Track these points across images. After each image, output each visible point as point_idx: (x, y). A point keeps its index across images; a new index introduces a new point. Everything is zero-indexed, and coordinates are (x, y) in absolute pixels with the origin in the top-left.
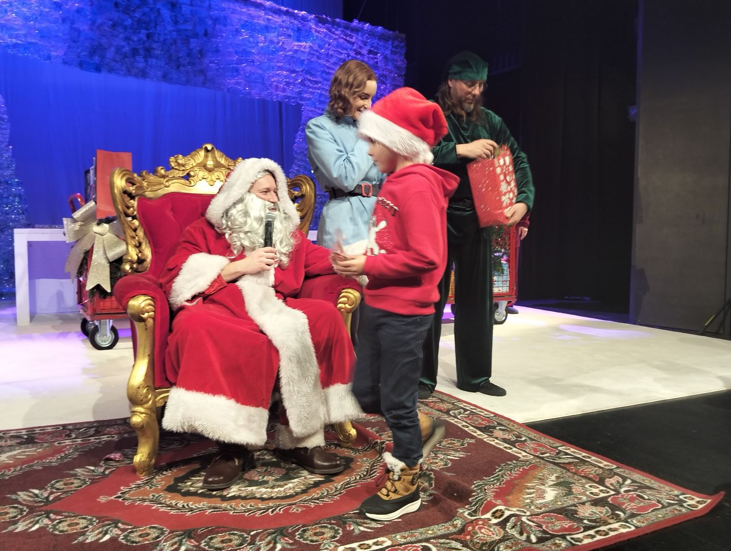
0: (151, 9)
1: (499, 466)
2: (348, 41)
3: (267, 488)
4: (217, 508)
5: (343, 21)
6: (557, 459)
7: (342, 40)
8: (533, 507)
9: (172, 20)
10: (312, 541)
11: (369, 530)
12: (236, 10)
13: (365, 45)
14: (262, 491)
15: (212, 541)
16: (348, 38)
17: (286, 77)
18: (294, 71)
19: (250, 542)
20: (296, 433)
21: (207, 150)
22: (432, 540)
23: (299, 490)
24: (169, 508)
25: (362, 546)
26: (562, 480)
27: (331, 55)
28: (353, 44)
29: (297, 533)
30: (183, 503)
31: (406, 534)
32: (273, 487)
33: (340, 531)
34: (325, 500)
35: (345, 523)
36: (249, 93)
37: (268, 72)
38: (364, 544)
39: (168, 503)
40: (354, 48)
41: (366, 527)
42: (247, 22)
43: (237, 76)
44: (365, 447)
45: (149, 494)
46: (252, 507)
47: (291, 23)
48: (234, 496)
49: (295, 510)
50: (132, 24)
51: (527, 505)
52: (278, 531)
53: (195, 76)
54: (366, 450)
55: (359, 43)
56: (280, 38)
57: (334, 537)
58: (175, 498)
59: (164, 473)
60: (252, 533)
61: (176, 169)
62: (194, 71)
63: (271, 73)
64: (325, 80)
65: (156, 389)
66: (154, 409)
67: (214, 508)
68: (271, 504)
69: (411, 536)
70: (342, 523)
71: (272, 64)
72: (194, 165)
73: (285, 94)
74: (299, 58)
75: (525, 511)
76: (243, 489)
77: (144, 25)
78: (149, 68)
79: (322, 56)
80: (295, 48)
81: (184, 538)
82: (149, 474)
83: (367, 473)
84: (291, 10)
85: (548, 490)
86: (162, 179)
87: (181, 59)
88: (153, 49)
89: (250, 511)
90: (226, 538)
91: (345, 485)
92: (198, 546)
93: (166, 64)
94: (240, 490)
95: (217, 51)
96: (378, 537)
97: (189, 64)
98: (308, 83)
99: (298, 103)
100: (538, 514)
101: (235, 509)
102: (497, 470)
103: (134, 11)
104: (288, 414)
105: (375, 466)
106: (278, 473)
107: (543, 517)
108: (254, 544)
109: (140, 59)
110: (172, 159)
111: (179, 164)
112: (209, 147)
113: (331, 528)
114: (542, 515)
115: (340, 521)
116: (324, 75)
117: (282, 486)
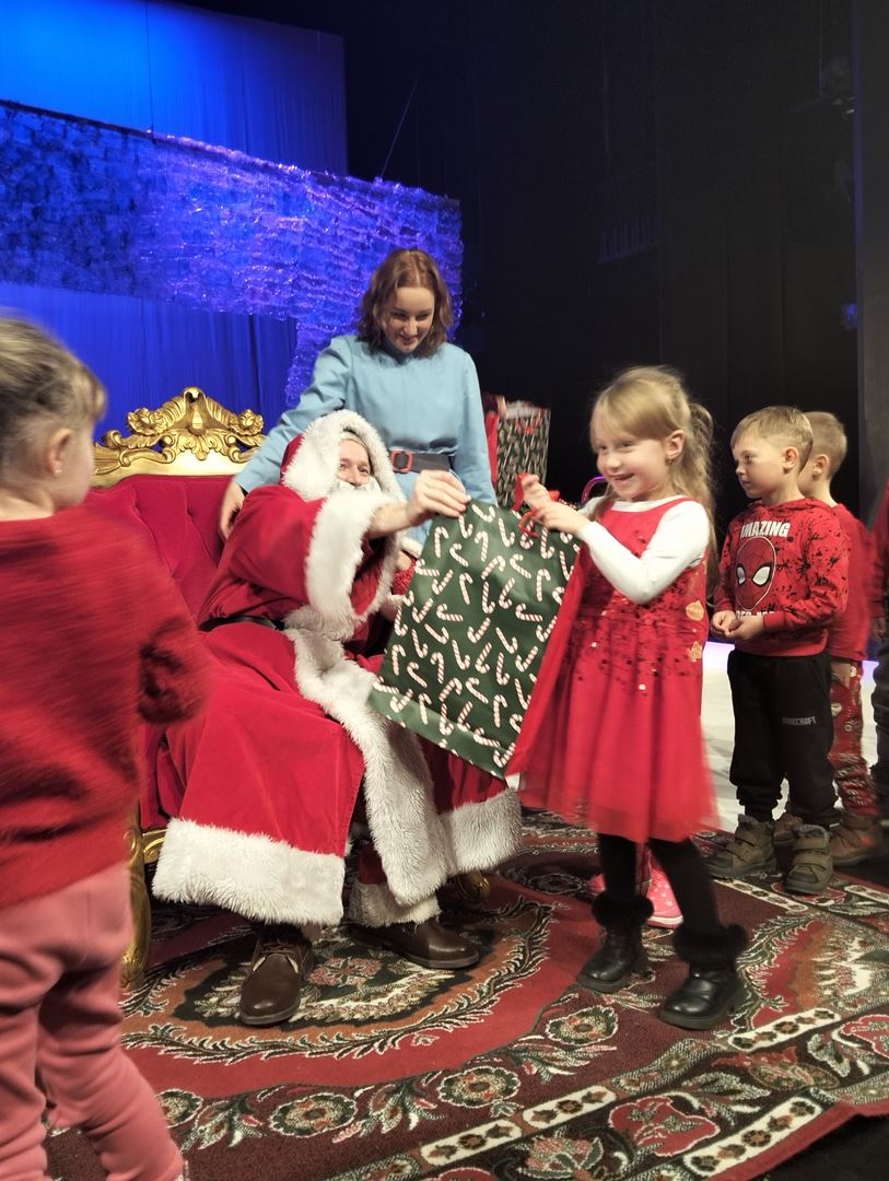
0: (39, 168)
1: (757, 928)
2: (367, 214)
3: (357, 1000)
4: (278, 1046)
5: (358, 181)
6: (849, 909)
7: (358, 212)
8: (840, 1004)
9: (75, 185)
10: (470, 1102)
11: (566, 1073)
12: (181, 166)
13: (396, 218)
14: (348, 1006)
15: (288, 1117)
16: (367, 209)
17: (268, 275)
18: (279, 265)
19: (359, 1111)
20: (400, 899)
21: (190, 399)
22: (685, 1083)
23: (414, 999)
24: (191, 1053)
25: (565, 1107)
26: (872, 948)
27: (341, 237)
28: (375, 217)
29: (439, 1089)
30: (212, 1041)
31: (635, 1075)
32: (367, 998)
33: (515, 1079)
34: (468, 1016)
35: (520, 1062)
36: (208, 304)
37: (237, 267)
38: (567, 1102)
39: (186, 1043)
40: (378, 224)
41: (560, 1068)
42: (199, 185)
43: (187, 275)
44: (507, 909)
45: (147, 1027)
46: (342, 1039)
47: (273, 185)
48: (303, 1018)
49: (420, 1042)
50: (8, 193)
51: (829, 1001)
52: (402, 1085)
53: (117, 278)
54: (511, 914)
55: (386, 216)
56: (256, 211)
57: (508, 1091)
58: (197, 1030)
59: (165, 981)
60: (357, 1094)
61: (139, 434)
62: (115, 269)
63: (244, 268)
64: (333, 277)
65: (143, 831)
66: (142, 869)
67: (273, 1046)
68: (374, 1033)
69: (647, 1078)
70: (513, 1062)
71: (243, 254)
72: (170, 425)
73: (268, 303)
74: (288, 244)
75: (831, 1012)
76: (314, 1004)
77: (27, 195)
78: (38, 266)
79: (326, 240)
80: (281, 226)
81: (234, 1114)
82: (136, 987)
83: (525, 957)
84: (271, 164)
85: (856, 968)
86: (117, 453)
87: (91, 250)
88: (47, 234)
89: (340, 1049)
90: (312, 1106)
91: (495, 985)
92: (264, 1129)
93: (66, 259)
94: (307, 1007)
95: (152, 235)
96: (590, 1085)
97: (105, 257)
98: (304, 283)
99: (289, 318)
100: (855, 1017)
101: (309, 1045)
102: (756, 936)
103: (10, 170)
104: (384, 866)
105: (534, 944)
106: (367, 968)
107: (865, 1022)
108: (367, 1116)
109: (23, 251)
110: (131, 416)
111: (144, 425)
112: (195, 392)
113: (499, 1074)
114: (861, 1019)
115: (509, 1058)
116: (330, 270)
117: (383, 995)
